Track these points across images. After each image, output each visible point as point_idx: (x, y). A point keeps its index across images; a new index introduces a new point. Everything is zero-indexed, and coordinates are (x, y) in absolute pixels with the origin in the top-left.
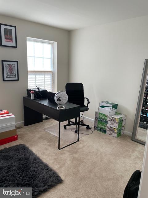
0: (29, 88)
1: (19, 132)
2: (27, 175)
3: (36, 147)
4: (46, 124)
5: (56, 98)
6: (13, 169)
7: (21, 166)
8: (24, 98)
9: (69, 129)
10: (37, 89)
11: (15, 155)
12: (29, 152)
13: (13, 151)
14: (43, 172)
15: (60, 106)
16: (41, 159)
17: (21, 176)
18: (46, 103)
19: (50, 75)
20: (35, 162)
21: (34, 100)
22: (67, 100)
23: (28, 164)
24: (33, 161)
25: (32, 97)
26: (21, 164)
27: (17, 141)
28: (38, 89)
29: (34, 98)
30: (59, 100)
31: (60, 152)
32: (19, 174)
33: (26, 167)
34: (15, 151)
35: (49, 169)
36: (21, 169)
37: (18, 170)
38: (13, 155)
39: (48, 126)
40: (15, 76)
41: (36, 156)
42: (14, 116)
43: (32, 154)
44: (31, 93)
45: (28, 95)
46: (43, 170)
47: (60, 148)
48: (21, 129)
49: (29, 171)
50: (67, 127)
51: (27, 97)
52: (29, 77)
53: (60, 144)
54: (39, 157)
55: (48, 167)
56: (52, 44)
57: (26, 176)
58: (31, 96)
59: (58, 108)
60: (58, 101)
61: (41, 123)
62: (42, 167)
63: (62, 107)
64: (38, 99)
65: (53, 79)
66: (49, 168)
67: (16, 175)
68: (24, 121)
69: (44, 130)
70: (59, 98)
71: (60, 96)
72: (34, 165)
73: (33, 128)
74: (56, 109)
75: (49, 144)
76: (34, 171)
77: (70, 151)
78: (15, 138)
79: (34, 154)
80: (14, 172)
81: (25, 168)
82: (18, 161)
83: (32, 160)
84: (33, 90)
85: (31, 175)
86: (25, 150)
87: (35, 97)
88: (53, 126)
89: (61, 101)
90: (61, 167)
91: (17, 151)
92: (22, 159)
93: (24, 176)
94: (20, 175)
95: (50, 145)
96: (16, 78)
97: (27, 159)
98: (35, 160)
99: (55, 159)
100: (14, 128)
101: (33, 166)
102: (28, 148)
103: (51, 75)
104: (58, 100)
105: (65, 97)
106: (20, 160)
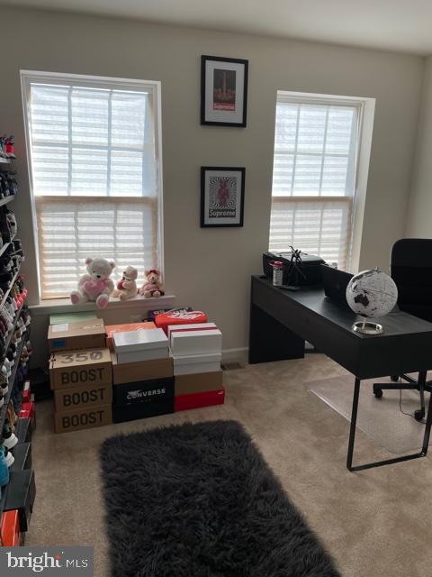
0: (270, 251)
1: (230, 380)
2: (234, 536)
3: (274, 440)
4: (315, 368)
5: (350, 294)
6: (198, 500)
7: (222, 497)
8: (253, 278)
9: (392, 401)
10: (293, 256)
11: (211, 453)
12: (248, 454)
13: (206, 437)
14: (283, 540)
15: (364, 321)
16: (286, 488)
17: (216, 532)
18: (315, 303)
19: (341, 210)
20: (264, 494)
21: (281, 288)
22: (395, 303)
23: (242, 495)
24: (258, 492)
25: (274, 280)
26: (221, 489)
27: (222, 406)
28: (296, 254)
29: (280, 284)
30: (361, 299)
31: (351, 479)
32: (209, 524)
33: (235, 506)
34: (210, 440)
35: (308, 536)
36: (220, 509)
37: (211, 508)
38: (203, 451)
39: (319, 377)
40: (233, 213)
41: (270, 472)
42: (218, 332)
43: (258, 462)
44: (275, 267)
45: (265, 272)
46: (286, 532)
47: (353, 466)
48: (237, 372)
49: (242, 522)
50: (386, 393)
51: (262, 277)
52: (272, 216)
53: (354, 449)
54: (278, 478)
55: (303, 525)
56: (357, 106)
57: (228, 538)
58: (274, 276)
59: (355, 328)
60: (360, 305)
61: (300, 361)
62: (283, 522)
63: (373, 327)
64: (293, 288)
65: (350, 223)
66: (308, 532)
67: (202, 526)
68: (247, 348)
69: (307, 386)
70: (364, 295)
71: (366, 288)
72: (260, 505)
73: (271, 374)
74: (347, 328)
75: (315, 439)
76: (256, 528)
77: (387, 488)
78: (216, 399)
79: (265, 464)
80: (196, 511)
81: (230, 507)
82: (214, 475)
83: (257, 486)
84: (280, 259)
85: (246, 539)
86: (239, 443)
87: (285, 280)
88: (338, 378)
89: (372, 305)
90: (349, 540)
91: (218, 443)
92: (226, 472)
93: (224, 534)
94: (213, 527)
95: (318, 446)
96: (236, 221)
97: (243, 477)
98: (265, 490)
99: (333, 502)
100: (217, 368)
101: (256, 506)
102: (248, 439)
103: (343, 212)
104: (357, 300)
105: (385, 292)
106: (220, 473)
